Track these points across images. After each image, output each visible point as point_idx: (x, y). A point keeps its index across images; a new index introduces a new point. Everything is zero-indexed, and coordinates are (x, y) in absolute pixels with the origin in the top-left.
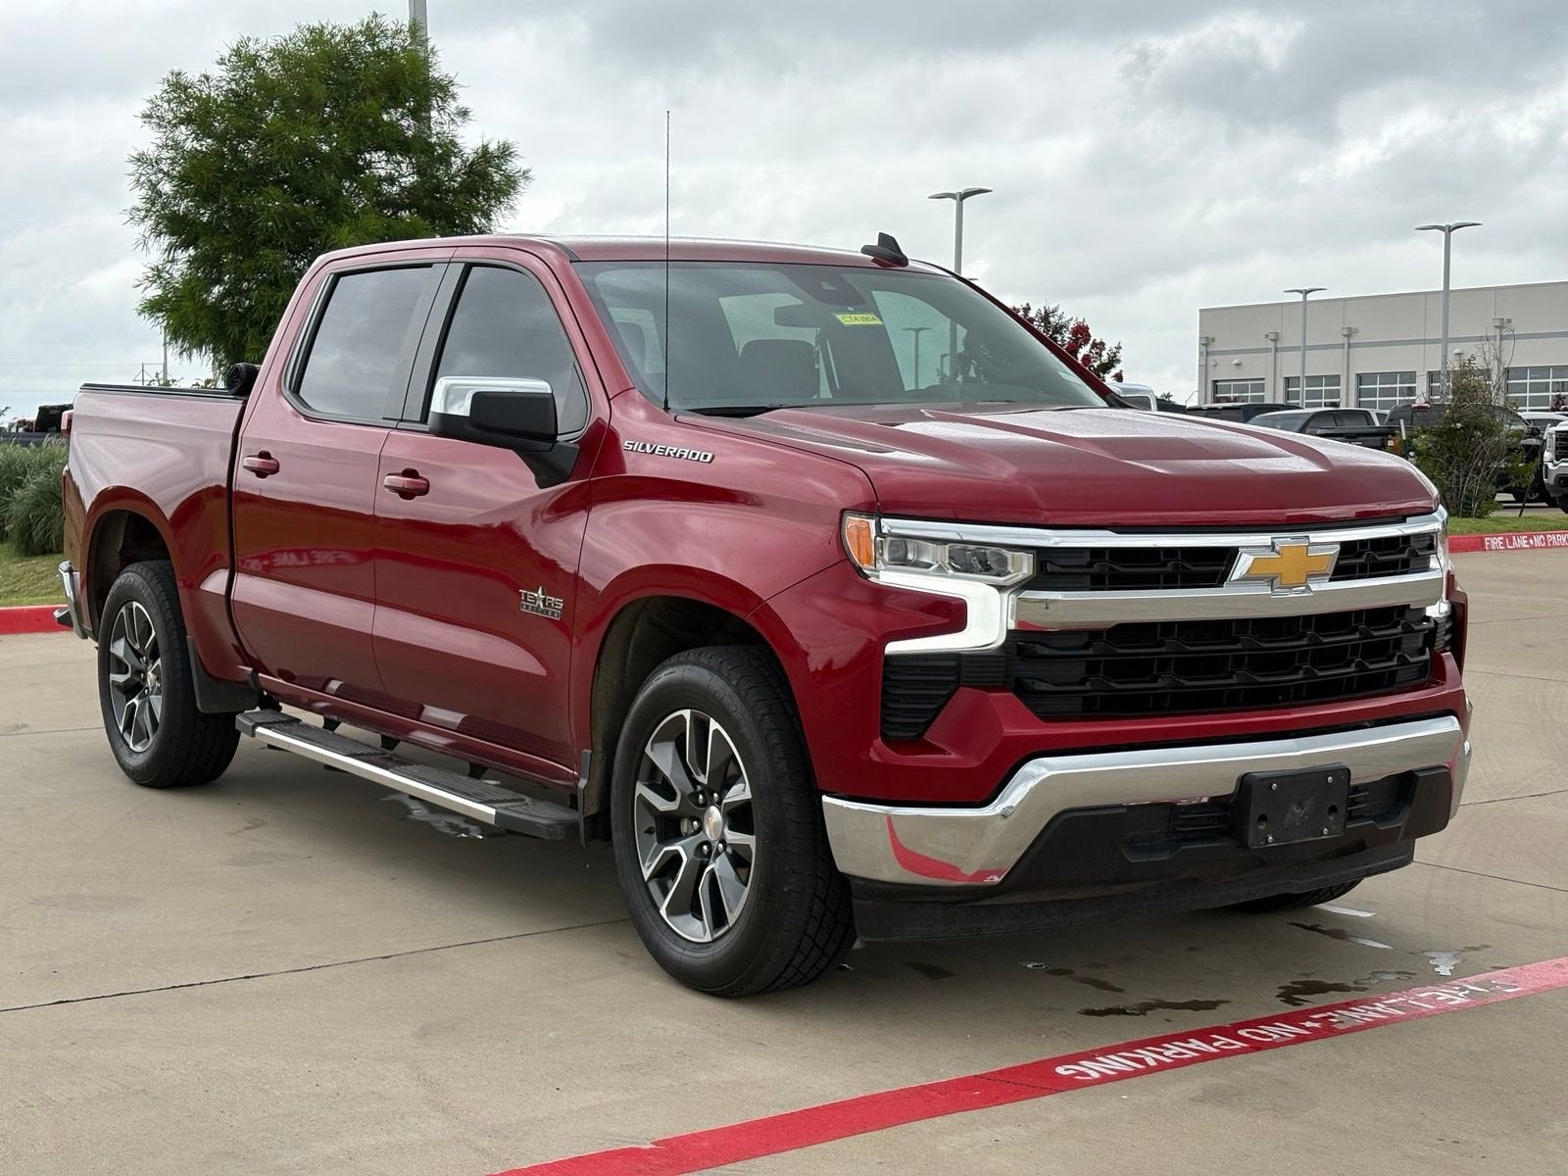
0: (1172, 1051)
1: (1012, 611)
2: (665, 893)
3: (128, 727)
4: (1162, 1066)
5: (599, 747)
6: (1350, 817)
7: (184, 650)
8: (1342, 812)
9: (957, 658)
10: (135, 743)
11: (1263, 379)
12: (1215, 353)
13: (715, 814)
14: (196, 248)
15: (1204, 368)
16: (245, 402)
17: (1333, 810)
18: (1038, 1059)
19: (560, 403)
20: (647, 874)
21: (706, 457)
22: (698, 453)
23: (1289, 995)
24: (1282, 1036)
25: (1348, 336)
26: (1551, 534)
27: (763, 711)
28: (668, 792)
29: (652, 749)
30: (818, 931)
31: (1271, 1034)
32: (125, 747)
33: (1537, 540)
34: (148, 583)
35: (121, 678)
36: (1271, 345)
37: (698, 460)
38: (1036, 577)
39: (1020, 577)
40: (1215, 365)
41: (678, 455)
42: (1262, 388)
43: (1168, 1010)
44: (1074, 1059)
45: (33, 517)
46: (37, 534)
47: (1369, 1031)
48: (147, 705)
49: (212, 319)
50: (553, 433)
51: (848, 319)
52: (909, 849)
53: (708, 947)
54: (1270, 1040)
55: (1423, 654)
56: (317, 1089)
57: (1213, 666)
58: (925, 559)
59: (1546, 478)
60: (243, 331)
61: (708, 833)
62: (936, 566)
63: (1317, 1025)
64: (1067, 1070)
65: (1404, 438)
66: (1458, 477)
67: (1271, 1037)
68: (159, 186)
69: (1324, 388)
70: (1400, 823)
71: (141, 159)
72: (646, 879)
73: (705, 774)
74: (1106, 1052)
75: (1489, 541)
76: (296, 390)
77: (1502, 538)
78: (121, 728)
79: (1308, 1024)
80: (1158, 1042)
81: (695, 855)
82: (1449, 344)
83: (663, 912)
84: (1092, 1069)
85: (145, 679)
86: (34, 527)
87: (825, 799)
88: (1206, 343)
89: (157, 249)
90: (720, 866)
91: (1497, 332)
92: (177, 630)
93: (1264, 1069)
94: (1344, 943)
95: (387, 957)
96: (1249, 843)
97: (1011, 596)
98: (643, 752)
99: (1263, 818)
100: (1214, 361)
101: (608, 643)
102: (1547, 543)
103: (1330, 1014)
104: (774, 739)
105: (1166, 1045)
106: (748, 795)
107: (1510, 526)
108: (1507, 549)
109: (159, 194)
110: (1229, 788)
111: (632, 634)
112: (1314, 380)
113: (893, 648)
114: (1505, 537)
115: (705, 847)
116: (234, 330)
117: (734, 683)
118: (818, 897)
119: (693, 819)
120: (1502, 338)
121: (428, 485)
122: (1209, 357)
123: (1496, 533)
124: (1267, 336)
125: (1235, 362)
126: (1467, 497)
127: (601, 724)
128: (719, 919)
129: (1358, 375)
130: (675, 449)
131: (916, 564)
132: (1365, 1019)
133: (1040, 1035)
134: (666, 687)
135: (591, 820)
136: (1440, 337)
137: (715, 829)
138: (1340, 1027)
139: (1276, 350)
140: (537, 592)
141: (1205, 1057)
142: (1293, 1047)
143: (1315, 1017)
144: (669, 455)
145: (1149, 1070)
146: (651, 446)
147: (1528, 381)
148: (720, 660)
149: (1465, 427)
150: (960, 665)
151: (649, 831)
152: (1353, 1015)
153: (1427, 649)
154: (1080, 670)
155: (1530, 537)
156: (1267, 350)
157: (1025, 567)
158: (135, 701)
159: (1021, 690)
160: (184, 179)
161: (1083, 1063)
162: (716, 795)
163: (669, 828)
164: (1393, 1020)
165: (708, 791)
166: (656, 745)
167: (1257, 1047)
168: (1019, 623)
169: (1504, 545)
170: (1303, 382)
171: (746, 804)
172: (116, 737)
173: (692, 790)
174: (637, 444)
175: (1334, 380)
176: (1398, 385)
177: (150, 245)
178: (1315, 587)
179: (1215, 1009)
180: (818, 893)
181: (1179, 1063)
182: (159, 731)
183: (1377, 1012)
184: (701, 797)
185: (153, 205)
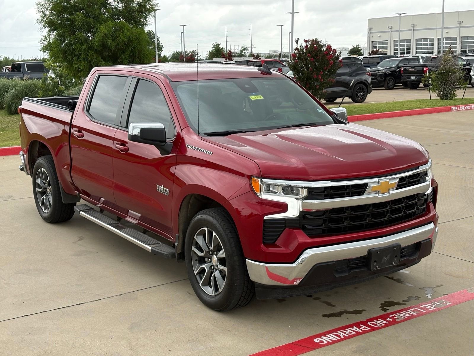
0: (348, 331)
1: (301, 205)
2: (201, 279)
3: (42, 204)
4: (345, 338)
5: (181, 234)
6: (401, 257)
7: (58, 184)
8: (399, 257)
9: (285, 220)
10: (45, 210)
11: (387, 41)
12: (372, 33)
13: (215, 258)
14: (57, 31)
15: (369, 37)
16: (73, 113)
17: (396, 256)
18: (309, 336)
19: (167, 131)
20: (196, 273)
21: (210, 153)
22: (208, 151)
23: (383, 307)
24: (380, 324)
25: (413, 27)
26: (472, 105)
27: (228, 232)
28: (201, 250)
29: (196, 237)
30: (245, 295)
31: (377, 324)
32: (42, 211)
33: (467, 108)
34: (46, 163)
35: (40, 190)
36: (390, 30)
37: (208, 154)
38: (308, 196)
39: (303, 196)
40: (373, 37)
41: (202, 151)
42: (387, 43)
43: (348, 314)
44: (319, 336)
45: (11, 103)
46: (13, 108)
47: (406, 322)
48: (48, 199)
49: (63, 54)
50: (165, 140)
51: (253, 98)
52: (271, 272)
53: (214, 297)
54: (377, 326)
55: (424, 205)
56: (100, 352)
57: (361, 218)
58: (275, 191)
59: (472, 80)
60: (72, 58)
61: (213, 263)
62: (278, 193)
63: (391, 320)
64: (317, 340)
65: (428, 76)
66: (444, 87)
67: (377, 325)
68: (45, 12)
69: (406, 43)
70: (416, 256)
71: (39, 4)
72: (195, 274)
73: (212, 246)
74: (329, 332)
75: (453, 108)
76: (88, 111)
77: (457, 107)
78: (40, 205)
79: (388, 319)
80: (344, 328)
81: (210, 269)
82: (444, 29)
83: (200, 285)
84: (325, 339)
85: (47, 190)
86: (12, 106)
87: (247, 260)
88: (370, 29)
89: (45, 31)
90: (217, 273)
91: (459, 25)
92: (55, 178)
93: (375, 339)
94: (400, 284)
95: (120, 295)
96: (371, 269)
97: (301, 201)
98: (194, 238)
99: (375, 261)
100: (372, 35)
101: (183, 204)
102: (470, 108)
103: (395, 315)
104: (232, 240)
105: (347, 329)
106: (224, 256)
107: (459, 103)
108: (458, 110)
109: (45, 14)
110: (365, 253)
111: (190, 201)
112: (403, 41)
113: (266, 217)
114: (458, 107)
115: (212, 267)
116: (69, 58)
117: (220, 222)
118: (245, 286)
119: (209, 258)
120: (460, 27)
121: (129, 149)
122: (371, 34)
123: (455, 105)
124: (388, 27)
125: (379, 35)
126: (446, 93)
127: (181, 227)
128: (216, 289)
129: (416, 39)
130: (201, 149)
131: (273, 192)
132: (405, 317)
133: (310, 326)
134: (200, 220)
135: (179, 254)
136: (441, 27)
137: (215, 262)
138: (398, 320)
139: (391, 31)
140: (162, 186)
141: (358, 334)
142: (383, 329)
143: (391, 316)
144: (199, 151)
145: (342, 340)
146: (194, 147)
147: (468, 41)
148: (215, 215)
149: (446, 72)
150: (286, 222)
151: (196, 260)
152: (401, 315)
153: (425, 204)
154: (321, 222)
155: (465, 106)
156: (389, 32)
157: (305, 193)
158: (44, 197)
159: (304, 228)
160: (52, 10)
161: (322, 337)
162: (215, 252)
163: (202, 260)
164: (413, 317)
165: (213, 251)
166: (198, 236)
167: (373, 329)
168: (303, 209)
169: (457, 109)
170: (399, 41)
171: (224, 258)
172: (39, 208)
173: (208, 250)
174: (190, 146)
175: (409, 41)
176: (428, 42)
177: (43, 30)
178: (391, 192)
179: (361, 313)
180: (245, 285)
181: (350, 337)
182: (52, 206)
183: (409, 314)
184: (211, 252)
185: (43, 18)
